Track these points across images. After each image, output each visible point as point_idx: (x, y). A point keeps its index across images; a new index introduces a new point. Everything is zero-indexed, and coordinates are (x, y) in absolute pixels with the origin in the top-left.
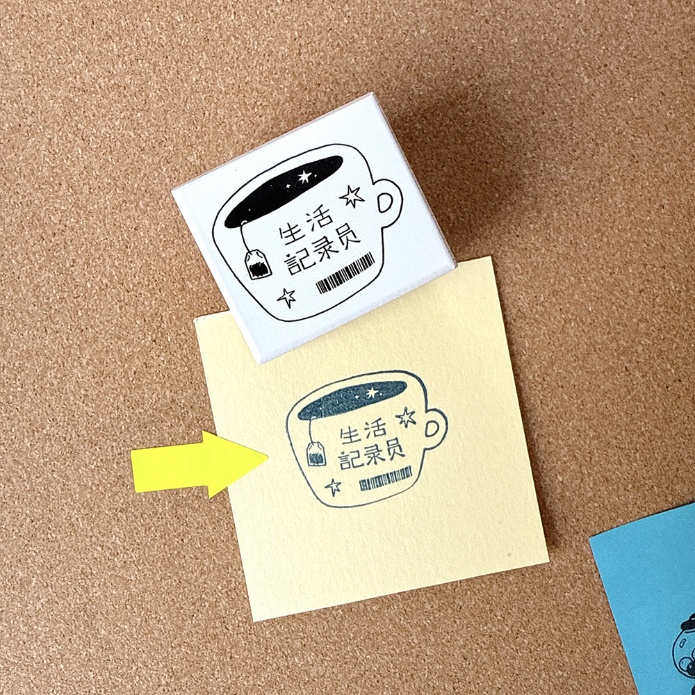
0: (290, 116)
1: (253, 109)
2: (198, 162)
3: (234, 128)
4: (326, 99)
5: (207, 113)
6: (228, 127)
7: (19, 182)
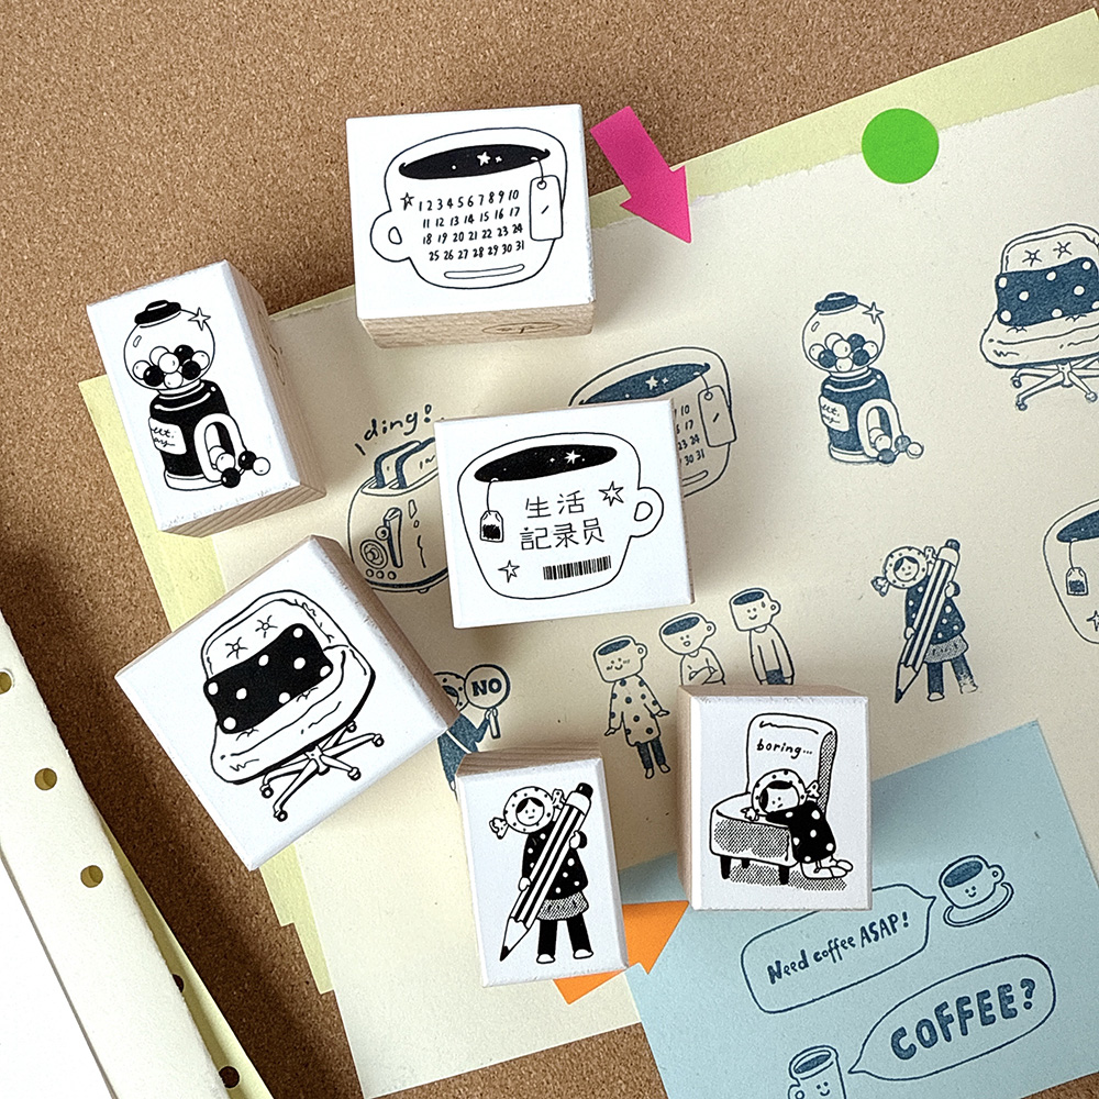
0: (901, 29)
1: (861, 18)
2: (798, 72)
3: (839, 38)
4: (941, 12)
5: (810, 21)
6: (832, 36)
7: (602, 83)
